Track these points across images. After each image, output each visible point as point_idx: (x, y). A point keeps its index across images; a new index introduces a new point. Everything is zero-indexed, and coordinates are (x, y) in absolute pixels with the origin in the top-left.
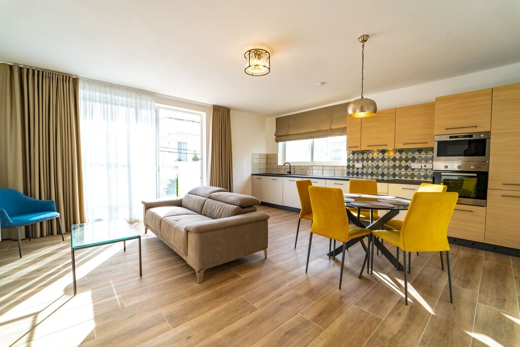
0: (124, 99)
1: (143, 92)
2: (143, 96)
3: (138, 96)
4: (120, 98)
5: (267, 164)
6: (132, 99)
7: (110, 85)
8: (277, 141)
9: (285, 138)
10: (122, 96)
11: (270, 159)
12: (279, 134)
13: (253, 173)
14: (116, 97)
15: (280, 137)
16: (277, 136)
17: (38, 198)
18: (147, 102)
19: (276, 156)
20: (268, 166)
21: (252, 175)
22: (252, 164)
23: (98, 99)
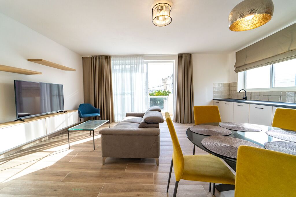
0: (129, 61)
1: (138, 56)
2: (138, 58)
3: (135, 58)
4: (128, 61)
5: (229, 91)
6: (133, 61)
7: (124, 56)
8: (237, 71)
9: (244, 68)
10: (129, 60)
11: (231, 86)
12: (238, 66)
13: (214, 99)
14: (126, 61)
15: (238, 68)
16: (236, 68)
17: (98, 108)
18: (139, 60)
19: (236, 84)
20: (230, 93)
21: (213, 99)
22: (214, 91)
23: (119, 63)
